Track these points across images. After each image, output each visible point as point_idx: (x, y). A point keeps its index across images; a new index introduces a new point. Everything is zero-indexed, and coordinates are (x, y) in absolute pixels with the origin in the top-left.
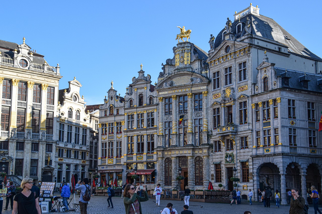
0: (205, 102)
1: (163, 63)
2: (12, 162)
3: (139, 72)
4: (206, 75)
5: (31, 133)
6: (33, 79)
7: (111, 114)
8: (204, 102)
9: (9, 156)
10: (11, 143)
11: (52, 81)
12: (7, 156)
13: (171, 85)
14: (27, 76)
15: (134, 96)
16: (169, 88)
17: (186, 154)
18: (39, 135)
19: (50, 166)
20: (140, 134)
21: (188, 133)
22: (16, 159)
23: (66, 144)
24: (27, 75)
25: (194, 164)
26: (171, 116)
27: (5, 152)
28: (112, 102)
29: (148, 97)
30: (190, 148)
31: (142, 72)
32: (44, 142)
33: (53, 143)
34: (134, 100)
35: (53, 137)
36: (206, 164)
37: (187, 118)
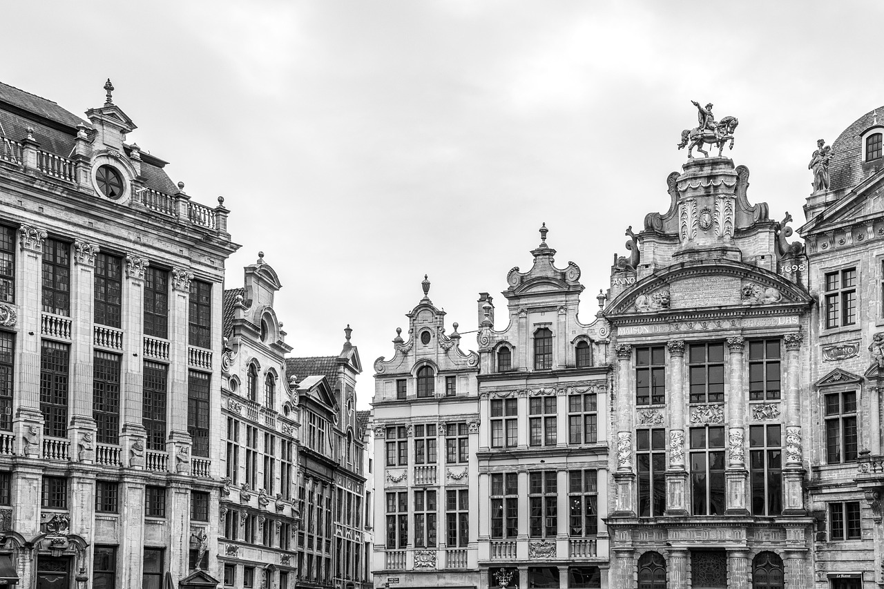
0: (792, 370)
1: (630, 227)
2: (85, 556)
3: (536, 253)
4: (795, 278)
5: (145, 449)
6: (144, 245)
7: (426, 395)
8: (786, 370)
9: (74, 532)
10: (78, 483)
11: (202, 260)
12: (66, 532)
13: (666, 304)
14: (124, 233)
15: (516, 335)
16: (659, 316)
17: (724, 541)
18: (167, 458)
19: (204, 571)
20: (542, 466)
21: (733, 471)
22: (97, 546)
23: (246, 494)
24: (123, 231)
25: (751, 577)
26: (662, 412)
27: (58, 519)
28: (427, 350)
29: (572, 343)
30: (740, 521)
31: (544, 253)
32: (186, 483)
33: (211, 487)
34: (514, 347)
35: (212, 466)
36: (798, 578)
37: (721, 420)
